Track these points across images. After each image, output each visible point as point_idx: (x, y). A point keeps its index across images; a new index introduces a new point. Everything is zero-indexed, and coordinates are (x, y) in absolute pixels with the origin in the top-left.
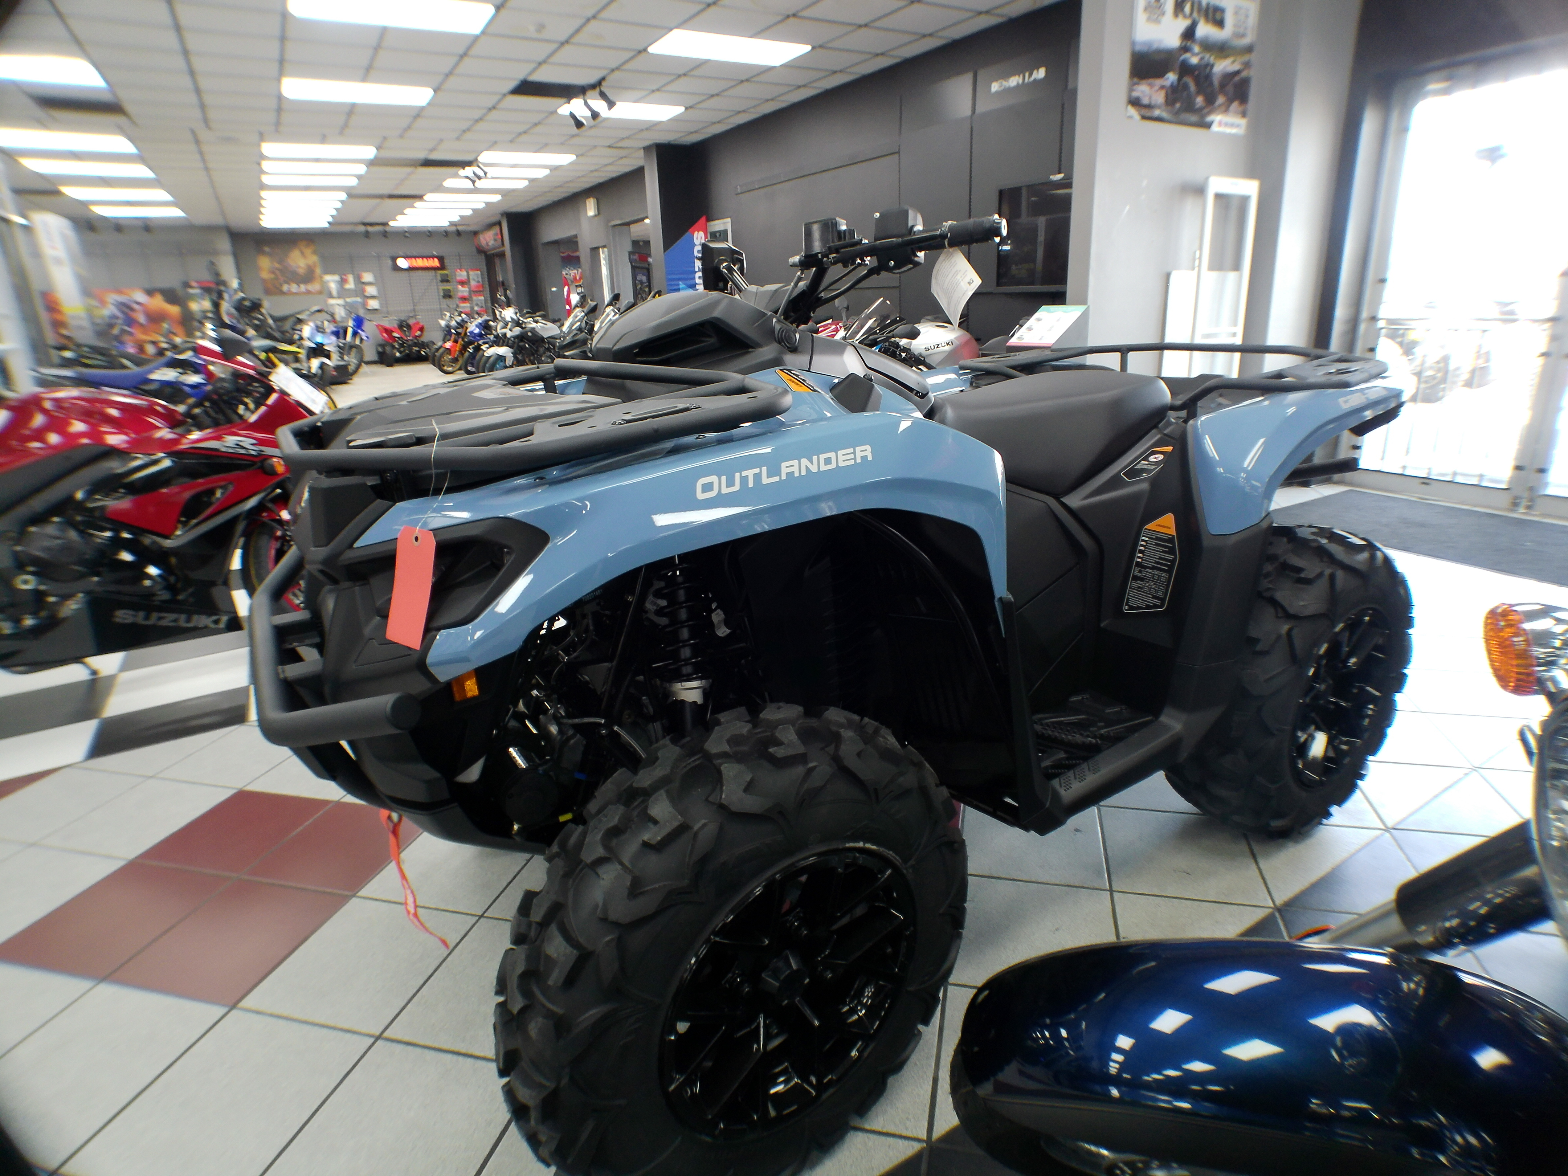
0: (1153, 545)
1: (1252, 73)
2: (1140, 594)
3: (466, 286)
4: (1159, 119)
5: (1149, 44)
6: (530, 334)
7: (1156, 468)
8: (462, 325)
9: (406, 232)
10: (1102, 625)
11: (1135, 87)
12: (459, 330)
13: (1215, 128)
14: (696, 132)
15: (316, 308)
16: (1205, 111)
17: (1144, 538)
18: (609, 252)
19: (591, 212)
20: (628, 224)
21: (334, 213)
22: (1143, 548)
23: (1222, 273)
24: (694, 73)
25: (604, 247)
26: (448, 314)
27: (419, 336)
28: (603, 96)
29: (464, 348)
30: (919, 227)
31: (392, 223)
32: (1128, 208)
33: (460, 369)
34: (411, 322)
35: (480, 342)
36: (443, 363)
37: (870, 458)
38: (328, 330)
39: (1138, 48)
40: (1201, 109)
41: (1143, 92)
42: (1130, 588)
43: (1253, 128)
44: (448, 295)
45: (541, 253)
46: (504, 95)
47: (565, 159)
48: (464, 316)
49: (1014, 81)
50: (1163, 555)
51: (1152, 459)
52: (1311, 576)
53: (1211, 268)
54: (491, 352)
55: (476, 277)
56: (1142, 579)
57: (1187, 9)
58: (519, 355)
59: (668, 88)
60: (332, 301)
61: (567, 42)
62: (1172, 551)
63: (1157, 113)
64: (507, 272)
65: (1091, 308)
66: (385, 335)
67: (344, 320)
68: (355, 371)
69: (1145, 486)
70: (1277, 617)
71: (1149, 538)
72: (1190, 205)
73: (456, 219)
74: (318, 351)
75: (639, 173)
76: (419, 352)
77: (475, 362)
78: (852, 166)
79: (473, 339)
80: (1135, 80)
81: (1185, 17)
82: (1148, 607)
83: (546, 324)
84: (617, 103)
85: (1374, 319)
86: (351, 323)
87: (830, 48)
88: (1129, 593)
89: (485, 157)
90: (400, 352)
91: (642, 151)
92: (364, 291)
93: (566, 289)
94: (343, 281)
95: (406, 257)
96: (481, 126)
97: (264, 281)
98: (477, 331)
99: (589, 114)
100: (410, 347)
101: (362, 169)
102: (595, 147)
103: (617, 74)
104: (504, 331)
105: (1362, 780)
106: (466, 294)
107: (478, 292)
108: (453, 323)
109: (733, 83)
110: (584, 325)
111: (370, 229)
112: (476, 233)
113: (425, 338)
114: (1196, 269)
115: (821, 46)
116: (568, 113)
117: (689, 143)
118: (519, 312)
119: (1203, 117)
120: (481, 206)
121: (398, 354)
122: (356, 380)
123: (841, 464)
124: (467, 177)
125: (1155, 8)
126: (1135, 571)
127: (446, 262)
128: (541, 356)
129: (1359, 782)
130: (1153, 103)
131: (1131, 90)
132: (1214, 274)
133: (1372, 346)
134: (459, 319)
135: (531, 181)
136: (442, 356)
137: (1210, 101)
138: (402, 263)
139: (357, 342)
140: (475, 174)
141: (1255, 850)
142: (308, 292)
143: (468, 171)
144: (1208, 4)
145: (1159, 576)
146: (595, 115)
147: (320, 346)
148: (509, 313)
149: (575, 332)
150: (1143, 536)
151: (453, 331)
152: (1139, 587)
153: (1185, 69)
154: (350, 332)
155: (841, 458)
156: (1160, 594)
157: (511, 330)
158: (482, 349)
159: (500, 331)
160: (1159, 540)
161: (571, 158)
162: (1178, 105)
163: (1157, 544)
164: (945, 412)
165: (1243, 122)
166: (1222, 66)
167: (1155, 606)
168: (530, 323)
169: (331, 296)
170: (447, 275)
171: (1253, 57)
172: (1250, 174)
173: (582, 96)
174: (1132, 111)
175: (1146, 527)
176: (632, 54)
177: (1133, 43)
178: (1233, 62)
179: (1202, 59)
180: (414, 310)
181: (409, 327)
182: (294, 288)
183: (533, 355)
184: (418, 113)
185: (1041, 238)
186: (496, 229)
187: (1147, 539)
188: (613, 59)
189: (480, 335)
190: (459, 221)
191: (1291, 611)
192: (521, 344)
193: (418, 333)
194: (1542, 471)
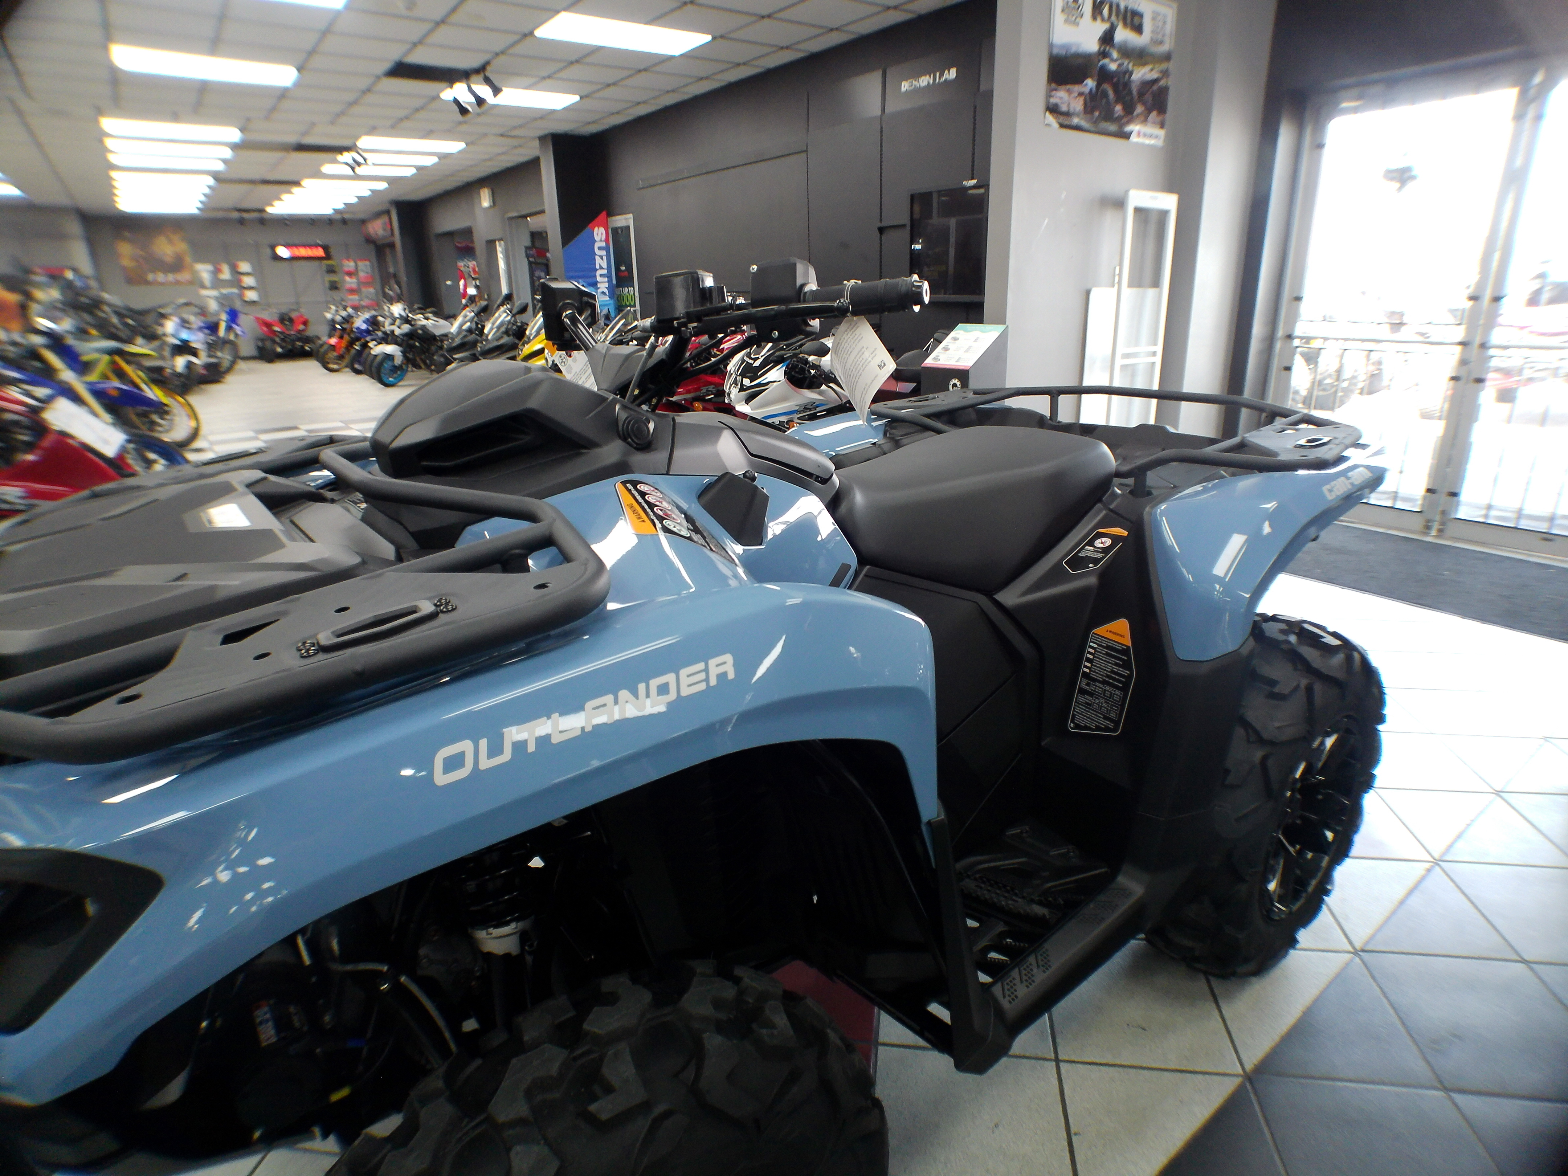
0: (1103, 654)
1: (1170, 82)
2: (1089, 712)
3: (353, 277)
4: (1077, 128)
5: (1066, 47)
6: (420, 332)
7: (1104, 557)
8: (348, 320)
9: (286, 219)
10: (1043, 744)
11: (1054, 93)
12: (344, 326)
13: (1134, 138)
14: (593, 122)
15: (182, 301)
16: (1125, 120)
17: (1091, 644)
18: (506, 245)
19: (486, 203)
20: (525, 217)
21: (203, 199)
22: (1091, 657)
23: (1141, 290)
24: (587, 60)
25: (500, 240)
26: (333, 307)
27: (303, 331)
28: (488, 81)
29: (351, 343)
30: (812, 286)
31: (270, 210)
32: (1046, 221)
33: (346, 367)
34: (294, 315)
35: (368, 339)
36: (327, 360)
37: (731, 675)
38: (195, 326)
39: (1055, 51)
40: (1120, 118)
41: (1061, 98)
42: (1076, 702)
43: (1171, 140)
44: (334, 287)
45: (435, 246)
46: (378, 78)
47: (455, 147)
48: (350, 310)
49: (924, 81)
50: (1116, 668)
51: (1098, 543)
52: (1286, 691)
53: (1130, 285)
54: (379, 349)
55: (365, 268)
56: (1091, 694)
57: (1106, 12)
58: (409, 353)
59: (558, 75)
60: (204, 292)
61: (443, 21)
62: (1126, 665)
63: (1075, 121)
64: (398, 263)
65: (1009, 327)
66: (265, 329)
67: (217, 314)
68: (229, 370)
69: (1093, 580)
70: (1248, 741)
71: (1098, 645)
72: (1110, 218)
73: (341, 206)
74: (184, 348)
75: (533, 164)
76: (302, 347)
77: (362, 359)
78: (759, 164)
79: (359, 335)
80: (1053, 85)
81: (1103, 20)
82: (1098, 728)
83: (437, 321)
84: (503, 88)
85: (1290, 337)
86: (224, 317)
87: (731, 39)
88: (1074, 708)
89: (364, 142)
90: (282, 347)
91: (537, 141)
92: (240, 281)
93: (462, 282)
94: (217, 271)
95: (287, 246)
96: (356, 109)
97: (124, 269)
98: (364, 327)
99: (473, 100)
100: (293, 341)
101: (228, 153)
102: (485, 135)
103: (502, 59)
104: (392, 327)
105: (1327, 895)
106: (354, 286)
107: (367, 284)
108: (338, 318)
109: (630, 72)
110: (474, 326)
111: (246, 215)
112: (363, 222)
113: (311, 332)
114: (1116, 286)
115: (722, 37)
116: (452, 99)
117: (587, 134)
118: (409, 308)
119: (1122, 126)
120: (367, 193)
121: (279, 350)
122: (230, 378)
123: (685, 692)
124: (347, 164)
125: (1073, 7)
126: (1082, 683)
127: (333, 251)
128: (433, 355)
129: (1325, 898)
130: (1072, 110)
131: (1049, 96)
132: (1134, 290)
133: (1287, 365)
134: (344, 314)
135: (420, 169)
136: (326, 353)
137: (1129, 110)
138: (283, 252)
139: (232, 337)
140: (354, 160)
141: (1216, 991)
142: (178, 283)
143: (347, 157)
144: (1126, 8)
145: (1111, 693)
146: (480, 101)
147: (185, 342)
148: (397, 309)
149: (464, 333)
150: (1091, 642)
151: (338, 326)
152: (1087, 703)
153: (1104, 76)
154: (223, 326)
155: (684, 681)
156: (1113, 715)
157: (399, 327)
158: (369, 347)
159: (388, 328)
160: (1111, 649)
161: (461, 145)
162: (1097, 114)
163: (1107, 654)
164: (854, 498)
165: (1161, 133)
166: (1141, 74)
167: (1107, 729)
168: (421, 320)
169: (203, 287)
170: (333, 265)
171: (1171, 65)
172: (1169, 188)
173: (465, 80)
174: (1050, 118)
175: (1094, 631)
176: (517, 37)
177: (1051, 46)
178: (1152, 70)
179: (1120, 65)
180: (297, 303)
181: (291, 320)
182: (160, 277)
183: (424, 353)
184: (283, 94)
185: (952, 240)
186: (385, 219)
187: (1096, 646)
188: (499, 42)
189: (368, 332)
190: (344, 208)
191: (1265, 735)
192: (412, 342)
193: (301, 327)
194: (1454, 494)
